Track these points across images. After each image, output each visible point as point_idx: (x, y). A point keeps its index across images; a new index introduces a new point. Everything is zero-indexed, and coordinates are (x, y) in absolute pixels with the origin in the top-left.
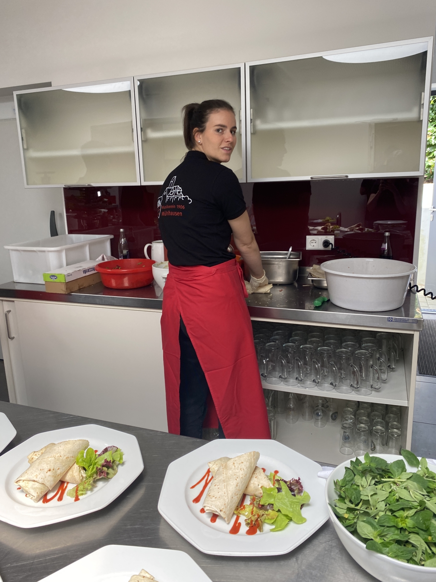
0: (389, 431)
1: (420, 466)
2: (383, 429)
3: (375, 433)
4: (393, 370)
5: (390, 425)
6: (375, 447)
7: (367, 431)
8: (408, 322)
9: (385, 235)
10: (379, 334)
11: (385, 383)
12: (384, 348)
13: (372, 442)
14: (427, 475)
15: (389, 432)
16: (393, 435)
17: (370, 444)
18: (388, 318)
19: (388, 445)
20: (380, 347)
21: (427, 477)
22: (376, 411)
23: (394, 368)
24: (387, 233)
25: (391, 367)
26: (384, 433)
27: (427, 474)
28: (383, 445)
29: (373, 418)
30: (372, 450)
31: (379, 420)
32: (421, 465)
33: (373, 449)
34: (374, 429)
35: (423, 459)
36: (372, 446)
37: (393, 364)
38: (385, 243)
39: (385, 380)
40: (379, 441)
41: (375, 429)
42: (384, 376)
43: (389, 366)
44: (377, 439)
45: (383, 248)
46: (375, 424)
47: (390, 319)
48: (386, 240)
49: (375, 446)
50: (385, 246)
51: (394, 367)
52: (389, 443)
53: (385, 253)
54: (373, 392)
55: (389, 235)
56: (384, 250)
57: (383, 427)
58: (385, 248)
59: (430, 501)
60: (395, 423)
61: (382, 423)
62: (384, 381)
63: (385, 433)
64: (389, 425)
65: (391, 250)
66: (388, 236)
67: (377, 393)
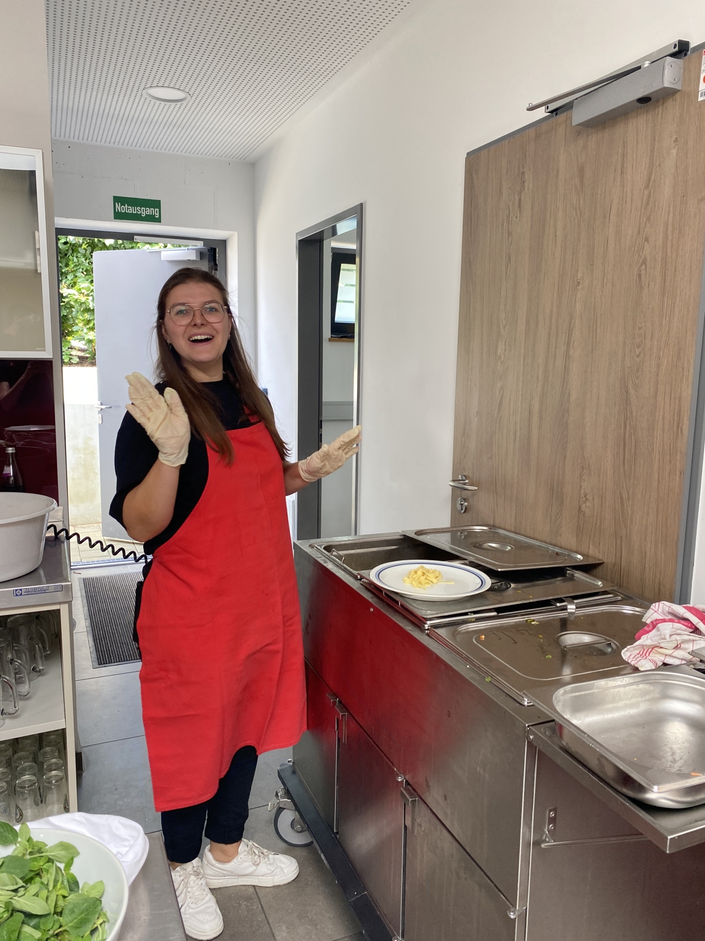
0: (44, 777)
1: (19, 840)
2: (34, 778)
3: (21, 790)
4: (40, 673)
5: (45, 767)
6: (21, 815)
7: (5, 791)
8: (47, 591)
9: (6, 452)
10: (12, 618)
11: (28, 699)
12: (23, 641)
13: (17, 807)
14: (29, 850)
15: (44, 780)
16: (50, 783)
17: (13, 810)
18: (15, 591)
19: (45, 803)
20: (16, 639)
21: (31, 853)
22: (22, 750)
23: (43, 670)
24: (10, 449)
25: (38, 670)
26: (35, 783)
27: (29, 848)
28: (37, 805)
29: (17, 764)
30: (18, 820)
31: (27, 764)
32: (21, 838)
33: (20, 819)
34: (18, 783)
35: (24, 826)
36: (16, 814)
37: (40, 662)
38: (9, 465)
39: (26, 694)
40: (29, 802)
41: (20, 783)
42: (24, 689)
43: (34, 669)
44: (25, 799)
45: (6, 474)
46: (19, 773)
47: (17, 591)
48: (9, 459)
49: (22, 812)
50: (10, 470)
51: (41, 668)
52: (46, 797)
53: (11, 482)
54: (7, 721)
55: (14, 451)
56: (8, 477)
57: (34, 775)
58: (10, 473)
59: (26, 895)
60: (54, 760)
61: (31, 767)
62: (25, 697)
63: (37, 784)
64: (43, 767)
65: (19, 475)
66: (12, 453)
67: (15, 721)
